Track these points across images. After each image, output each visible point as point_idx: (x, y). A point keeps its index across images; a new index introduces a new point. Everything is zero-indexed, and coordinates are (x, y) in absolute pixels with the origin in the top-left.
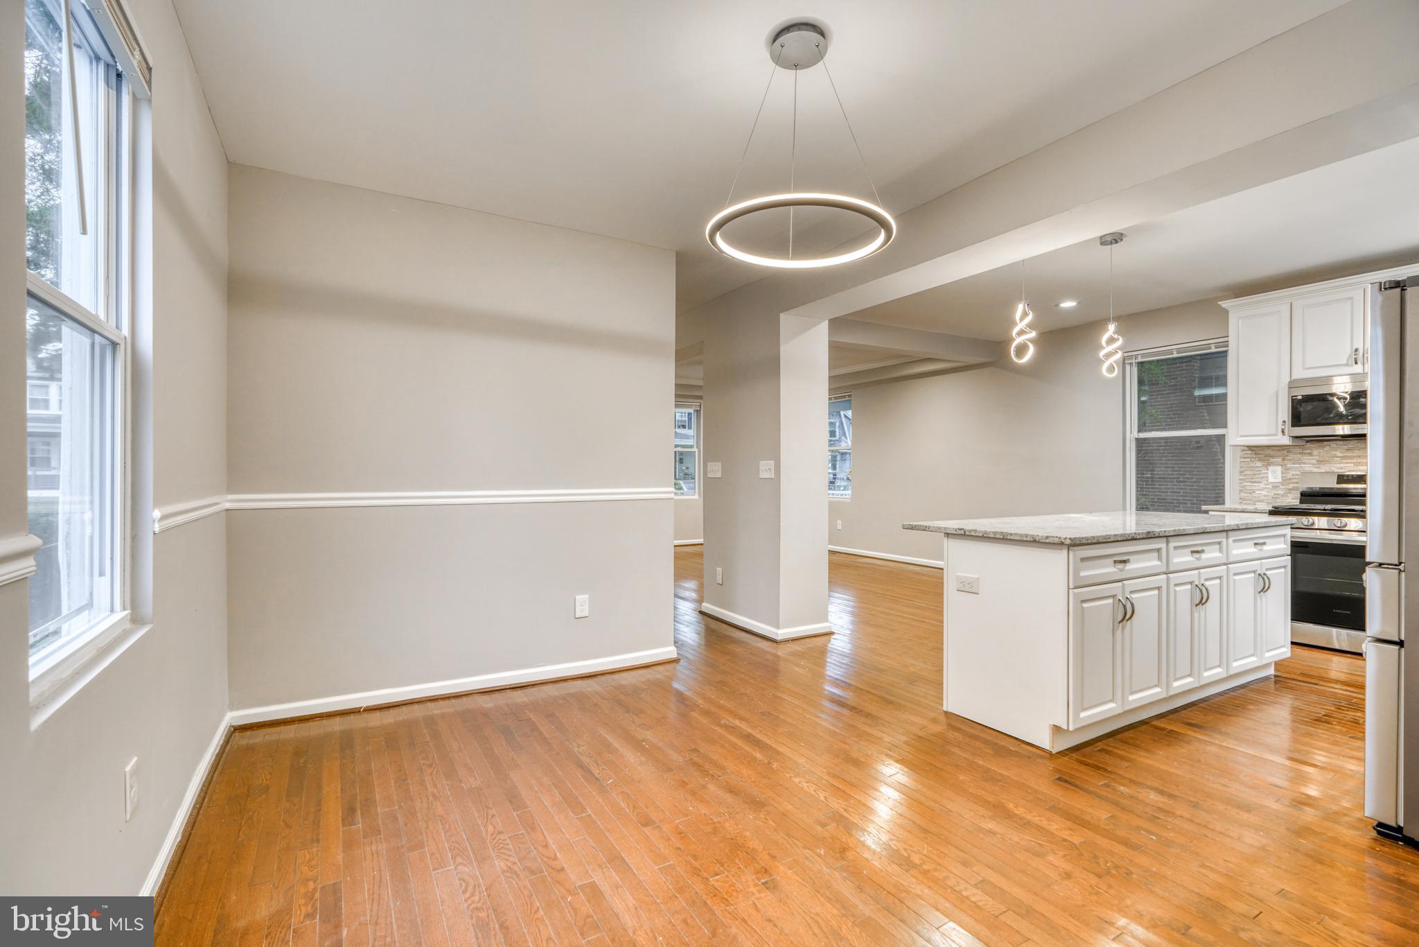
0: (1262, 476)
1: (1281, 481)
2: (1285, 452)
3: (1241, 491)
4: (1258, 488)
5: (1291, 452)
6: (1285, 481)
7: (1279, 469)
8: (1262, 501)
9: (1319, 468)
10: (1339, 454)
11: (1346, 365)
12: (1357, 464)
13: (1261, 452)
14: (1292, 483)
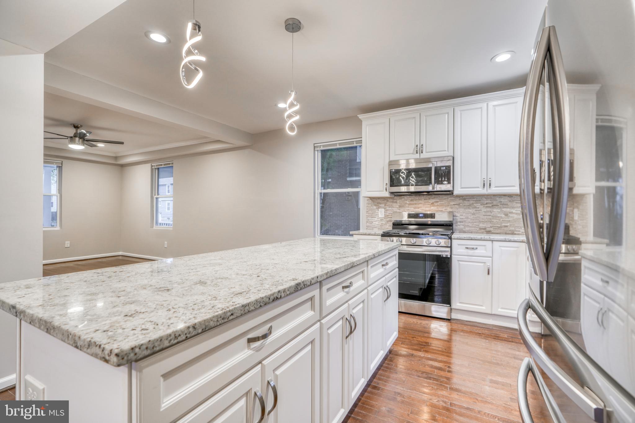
0: (376, 214)
1: (384, 217)
2: (386, 201)
3: (367, 222)
4: (375, 220)
5: (388, 201)
6: (386, 216)
7: (383, 210)
8: (376, 228)
9: (400, 209)
10: (408, 203)
11: (413, 154)
12: (415, 208)
13: (375, 201)
14: (389, 218)
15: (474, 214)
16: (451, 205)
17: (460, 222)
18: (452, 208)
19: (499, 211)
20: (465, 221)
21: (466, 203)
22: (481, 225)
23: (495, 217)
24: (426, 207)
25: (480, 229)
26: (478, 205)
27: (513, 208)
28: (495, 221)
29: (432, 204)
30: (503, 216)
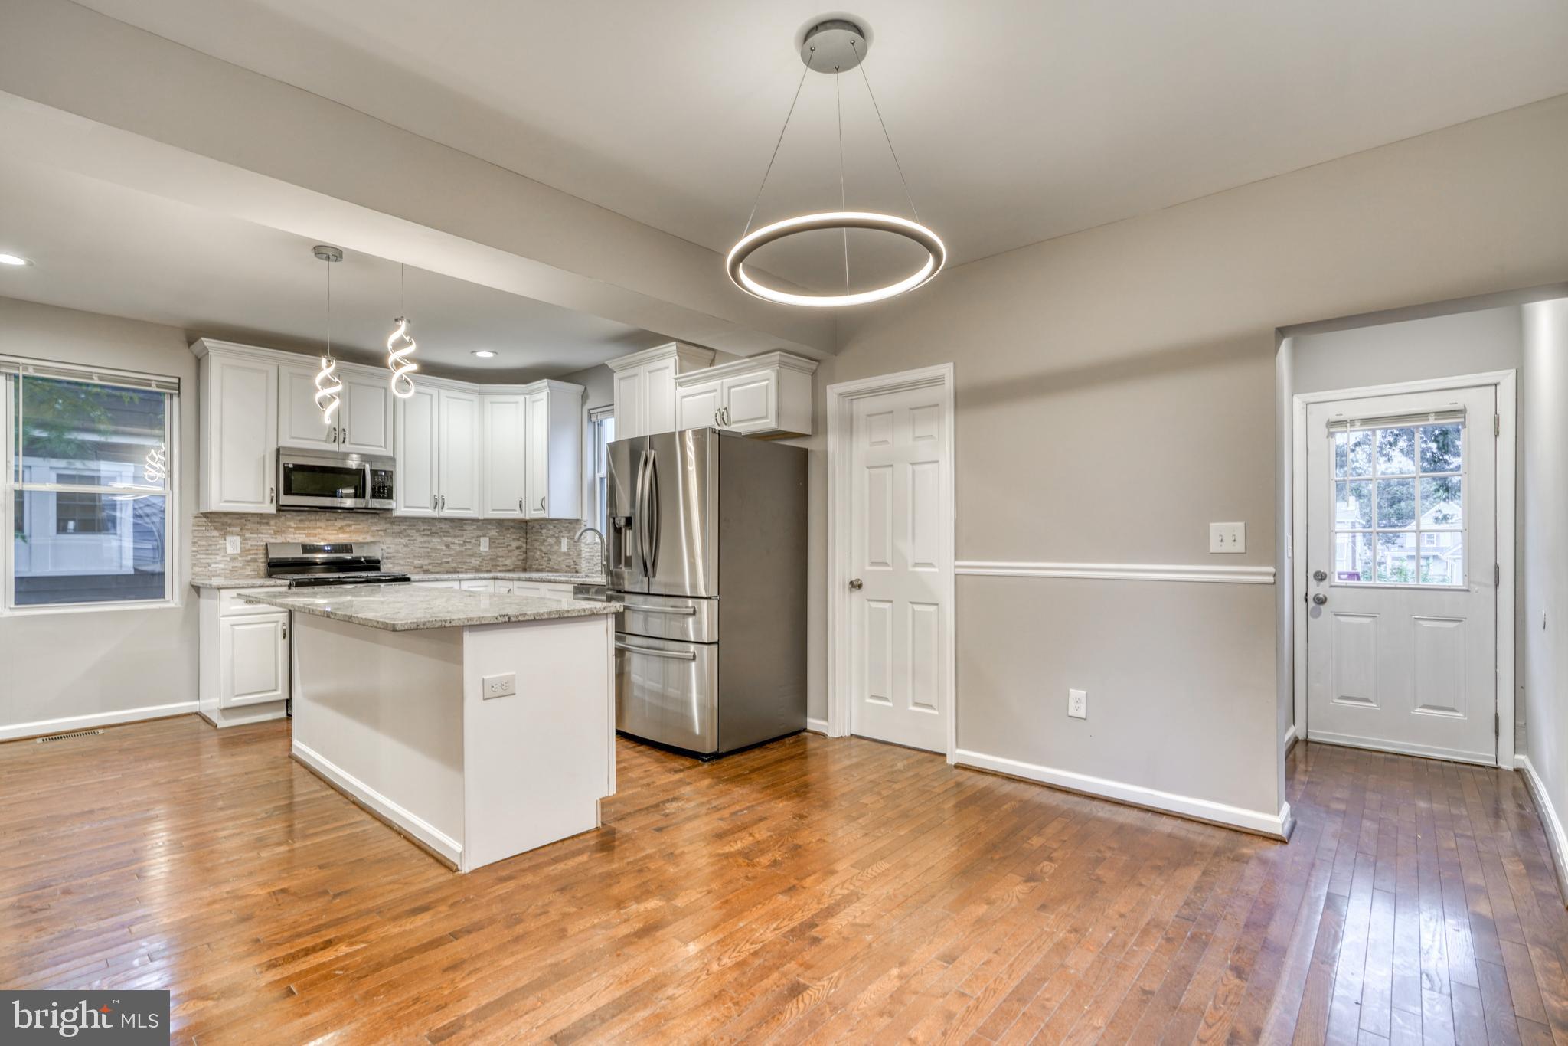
0: (218, 547)
1: (239, 552)
2: (243, 521)
3: (194, 565)
4: (214, 561)
5: (249, 520)
6: (244, 552)
7: (237, 539)
8: (218, 575)
9: (276, 538)
10: (293, 525)
11: (326, 441)
12: (308, 535)
13: (217, 520)
14: (250, 554)
15: (406, 546)
16: (373, 531)
17: (387, 558)
18: (373, 536)
19: (439, 540)
20: (394, 557)
21: (396, 528)
22: (417, 562)
23: (434, 549)
24: (329, 534)
25: (415, 567)
26: (412, 532)
27: (455, 536)
28: (434, 555)
29: (341, 528)
30: (444, 548)
